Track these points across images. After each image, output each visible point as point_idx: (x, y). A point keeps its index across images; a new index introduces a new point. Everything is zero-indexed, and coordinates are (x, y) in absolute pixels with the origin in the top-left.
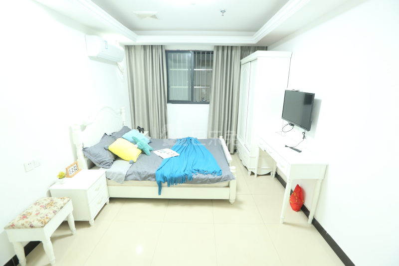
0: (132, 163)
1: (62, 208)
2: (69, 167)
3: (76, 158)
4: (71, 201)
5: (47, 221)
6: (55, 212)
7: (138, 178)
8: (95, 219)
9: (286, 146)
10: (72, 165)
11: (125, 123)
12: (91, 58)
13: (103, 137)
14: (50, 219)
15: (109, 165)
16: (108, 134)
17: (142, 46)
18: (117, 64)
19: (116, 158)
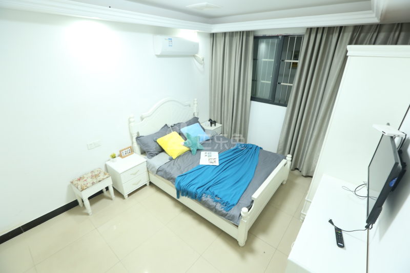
0: (171, 159)
1: (100, 181)
2: (122, 150)
3: (133, 143)
4: (110, 177)
5: (85, 188)
6: (93, 184)
7: (164, 176)
8: (129, 195)
9: (331, 221)
10: (125, 149)
11: (196, 114)
12: (158, 56)
13: (162, 128)
14: (88, 188)
15: (152, 155)
16: (169, 125)
17: (223, 33)
18: (194, 56)
19: (162, 151)
